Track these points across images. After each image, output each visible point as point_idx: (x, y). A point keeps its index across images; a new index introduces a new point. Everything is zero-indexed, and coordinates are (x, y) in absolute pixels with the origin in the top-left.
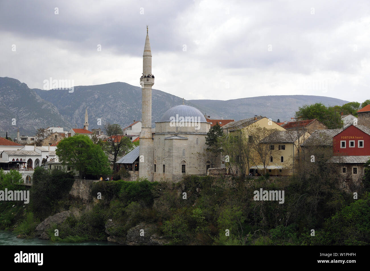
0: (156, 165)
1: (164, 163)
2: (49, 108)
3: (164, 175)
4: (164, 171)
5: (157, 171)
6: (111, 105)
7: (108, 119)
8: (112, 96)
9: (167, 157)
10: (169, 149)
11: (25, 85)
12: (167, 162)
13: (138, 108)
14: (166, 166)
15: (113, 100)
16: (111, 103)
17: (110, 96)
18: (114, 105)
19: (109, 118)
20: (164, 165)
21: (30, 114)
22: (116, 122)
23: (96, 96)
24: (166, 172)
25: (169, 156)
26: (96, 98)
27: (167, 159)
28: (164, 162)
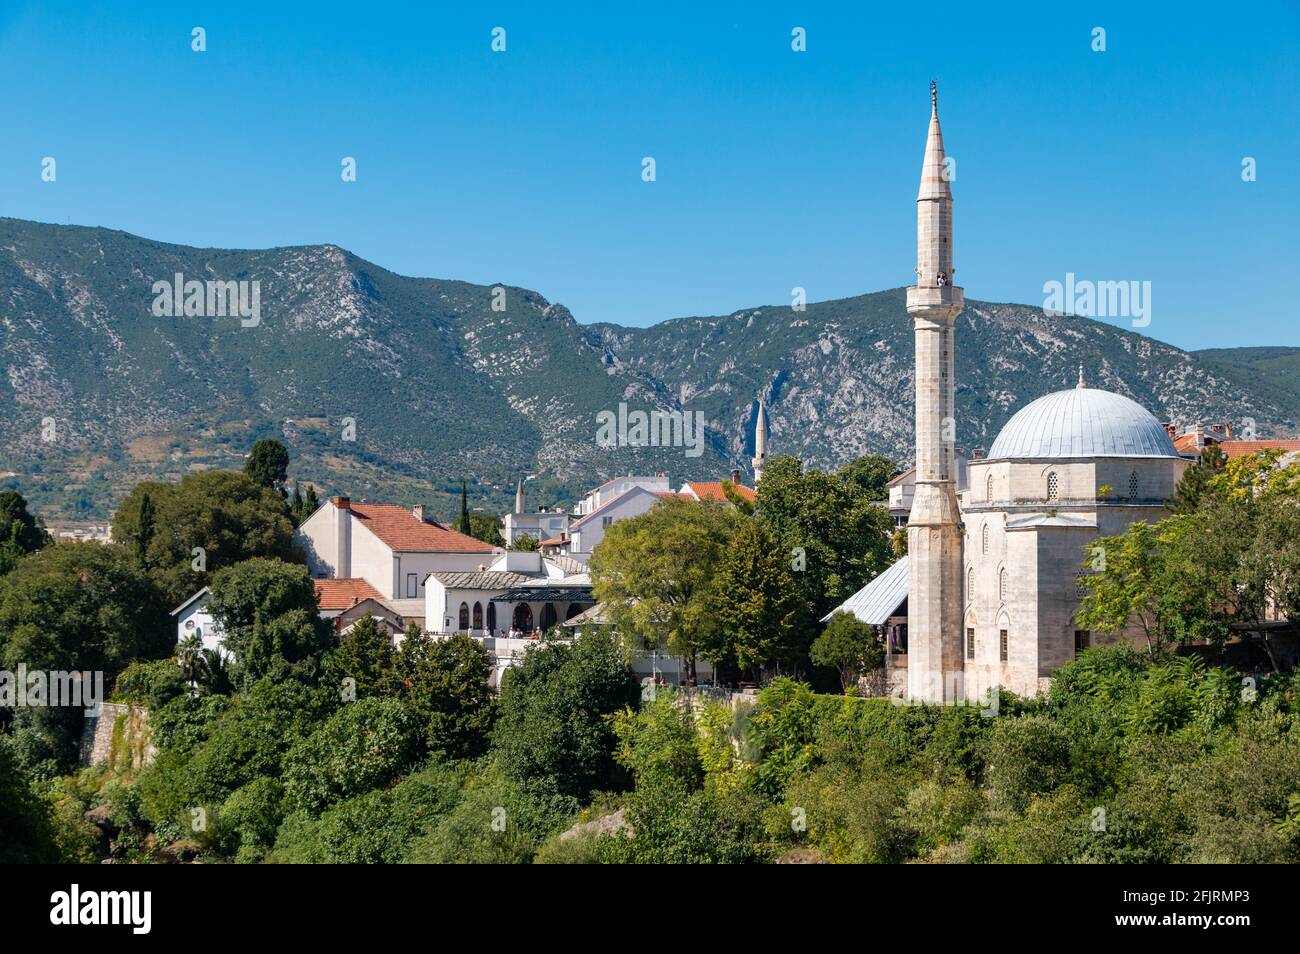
0: (973, 629)
1: (1003, 622)
2: (649, 398)
3: (1003, 672)
4: (1004, 657)
5: (978, 655)
6: (883, 375)
7: (871, 434)
8: (886, 344)
9: (1013, 602)
10: (1022, 567)
11: (563, 312)
12: (1018, 619)
13: (992, 388)
14: (1012, 634)
15: (889, 360)
16: (884, 372)
17: (881, 343)
18: (896, 378)
19: (877, 429)
20: (1004, 633)
21: (581, 422)
22: (906, 444)
23: (826, 347)
24: (1013, 658)
25: (1021, 594)
26: (826, 352)
27: (1015, 605)
28: (1004, 619)
